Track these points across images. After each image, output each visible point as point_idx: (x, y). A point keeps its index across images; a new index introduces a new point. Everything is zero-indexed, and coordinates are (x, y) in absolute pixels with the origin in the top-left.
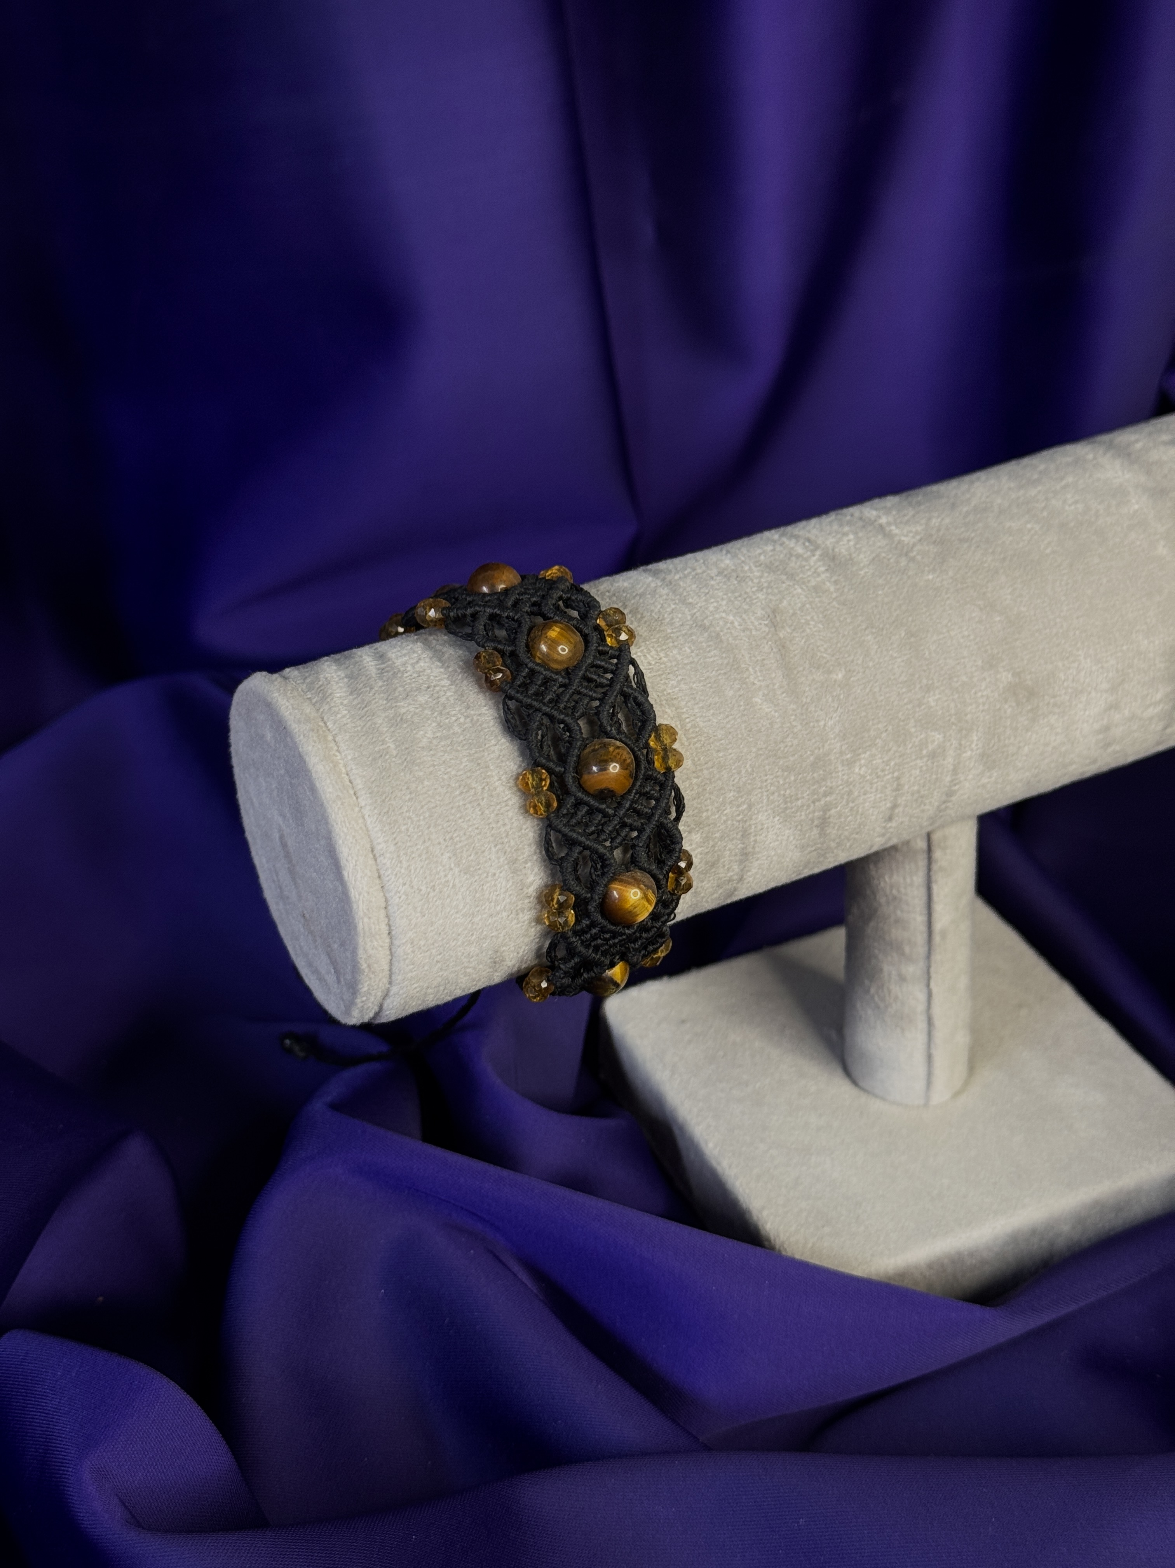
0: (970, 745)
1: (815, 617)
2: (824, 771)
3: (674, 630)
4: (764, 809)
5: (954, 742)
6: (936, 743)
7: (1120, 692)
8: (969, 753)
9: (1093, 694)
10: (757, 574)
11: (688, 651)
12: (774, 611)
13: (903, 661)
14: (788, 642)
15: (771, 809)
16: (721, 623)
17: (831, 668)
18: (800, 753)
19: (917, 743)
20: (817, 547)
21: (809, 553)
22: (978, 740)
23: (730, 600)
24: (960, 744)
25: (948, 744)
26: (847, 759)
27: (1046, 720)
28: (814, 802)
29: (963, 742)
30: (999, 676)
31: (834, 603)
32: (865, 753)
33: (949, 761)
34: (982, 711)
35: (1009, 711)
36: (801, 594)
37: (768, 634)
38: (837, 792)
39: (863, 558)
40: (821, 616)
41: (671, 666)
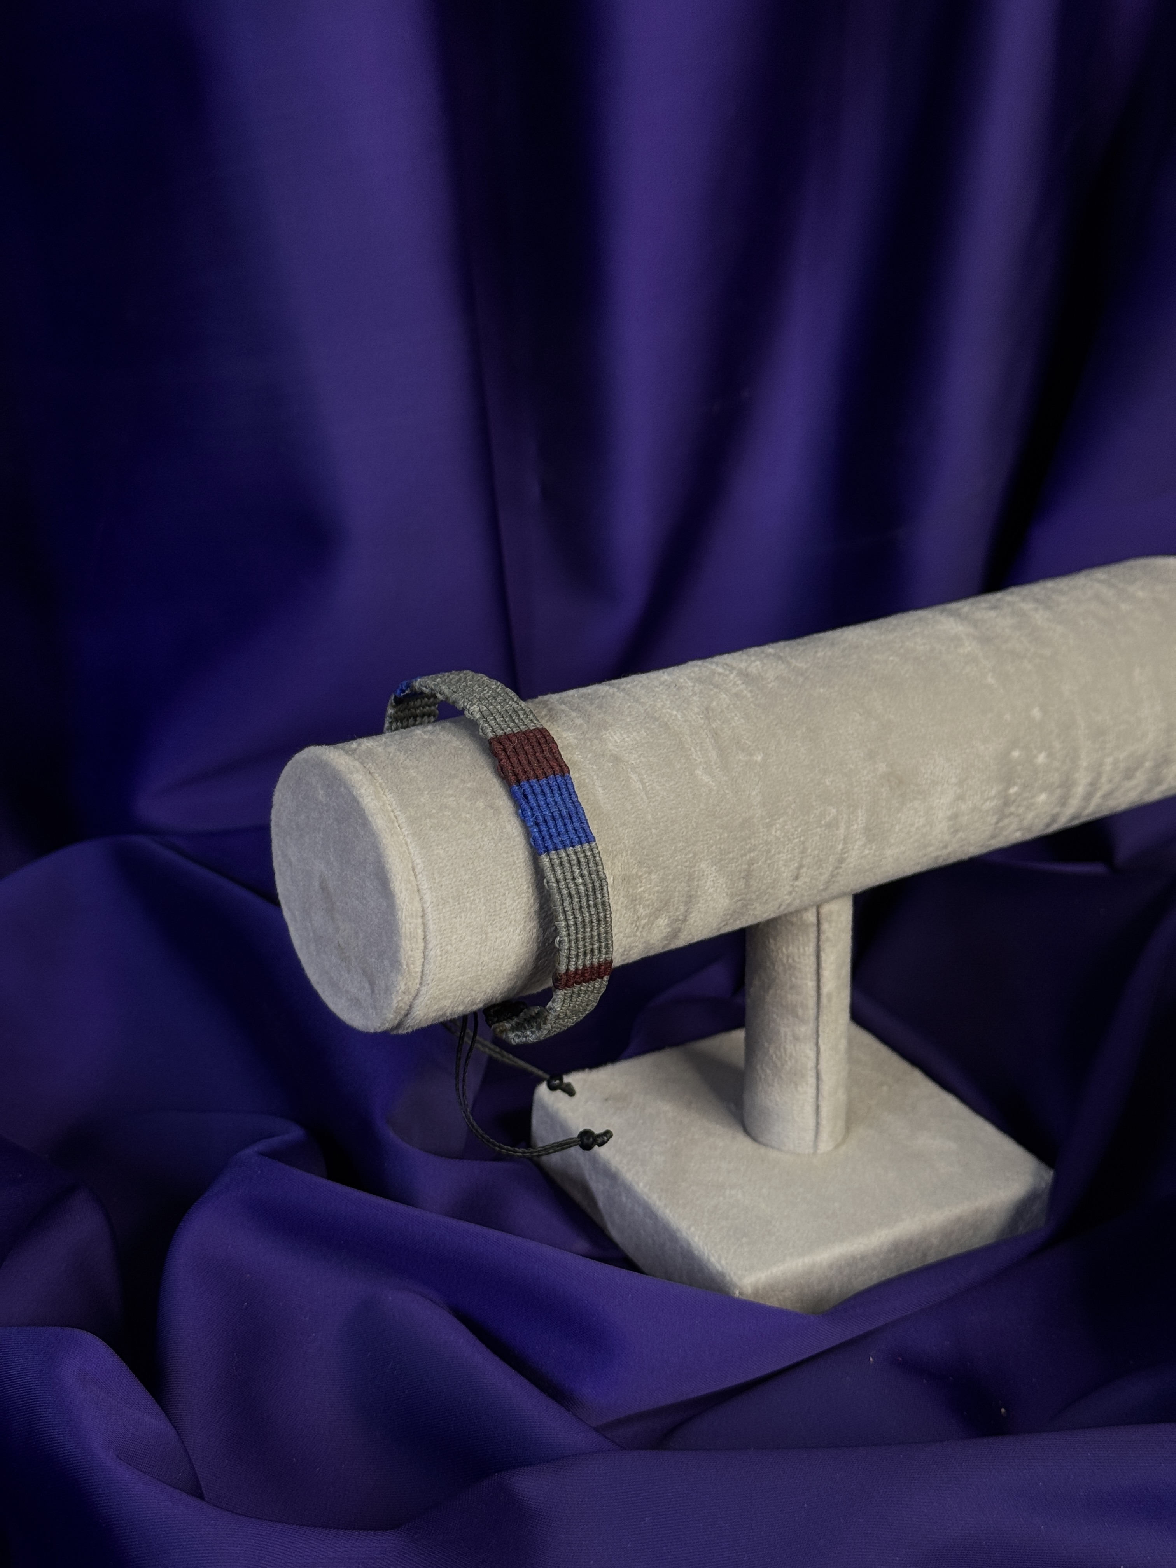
0: (856, 820)
1: (738, 714)
2: (750, 831)
3: (633, 720)
4: (706, 858)
5: (845, 816)
6: (831, 815)
7: (965, 786)
8: (856, 826)
9: (946, 786)
10: (692, 684)
11: (645, 734)
12: (707, 709)
13: (805, 750)
14: (719, 731)
15: (711, 859)
16: (668, 716)
17: (752, 752)
18: (731, 816)
19: (817, 814)
20: (733, 668)
21: (728, 672)
22: (862, 816)
23: (672, 702)
24: (849, 818)
25: (841, 817)
26: (766, 823)
27: (911, 804)
28: (742, 856)
29: (851, 817)
30: (876, 766)
31: (752, 705)
32: (779, 819)
33: (842, 831)
34: (865, 793)
35: (884, 795)
36: (725, 699)
37: (703, 725)
38: (759, 849)
39: (771, 675)
40: (742, 714)
41: (632, 745)
